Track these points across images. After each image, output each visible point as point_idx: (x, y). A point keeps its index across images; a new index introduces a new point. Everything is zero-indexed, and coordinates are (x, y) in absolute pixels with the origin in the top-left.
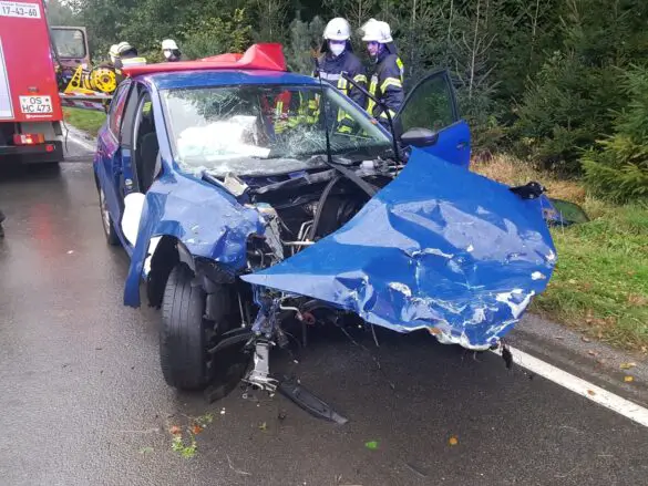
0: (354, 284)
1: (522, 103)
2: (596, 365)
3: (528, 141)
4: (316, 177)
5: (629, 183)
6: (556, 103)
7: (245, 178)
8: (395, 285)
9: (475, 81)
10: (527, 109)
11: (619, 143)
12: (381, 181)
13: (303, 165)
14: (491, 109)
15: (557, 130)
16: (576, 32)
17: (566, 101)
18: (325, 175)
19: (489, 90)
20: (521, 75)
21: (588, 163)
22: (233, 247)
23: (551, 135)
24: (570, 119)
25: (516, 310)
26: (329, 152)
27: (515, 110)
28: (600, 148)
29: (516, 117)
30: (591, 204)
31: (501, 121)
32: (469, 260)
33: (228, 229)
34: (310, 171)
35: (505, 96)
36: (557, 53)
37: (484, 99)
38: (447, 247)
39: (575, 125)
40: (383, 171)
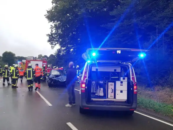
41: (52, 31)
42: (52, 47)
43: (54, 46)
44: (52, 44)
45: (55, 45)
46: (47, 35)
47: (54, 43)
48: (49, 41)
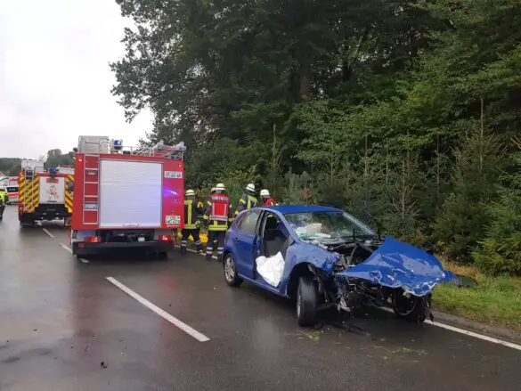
0: (376, 274)
1: (435, 222)
2: (472, 327)
3: (440, 243)
4: (350, 245)
5: (497, 264)
6: (454, 222)
7: (326, 245)
8: (389, 276)
9: (405, 209)
10: (438, 225)
11: (489, 243)
12: (374, 248)
13: (344, 241)
14: (416, 226)
15: (456, 237)
16: (460, 184)
17: (460, 221)
18: (353, 244)
19: (414, 214)
20: (433, 206)
21: (476, 255)
22: (329, 266)
23: (454, 240)
24: (463, 231)
25: (430, 287)
26: (354, 237)
27: (431, 226)
28: (480, 246)
29: (432, 230)
30: (479, 277)
31: (423, 232)
32: (412, 274)
33: (327, 259)
34: (347, 243)
35: (425, 218)
36: (452, 194)
37: (411, 219)
38: (404, 269)
39: (466, 234)
40: (375, 244)
41: (131, 53)
42: (127, 114)
43: (136, 111)
44: (127, 103)
45: (140, 107)
46: (112, 66)
47: (133, 100)
48: (118, 91)
